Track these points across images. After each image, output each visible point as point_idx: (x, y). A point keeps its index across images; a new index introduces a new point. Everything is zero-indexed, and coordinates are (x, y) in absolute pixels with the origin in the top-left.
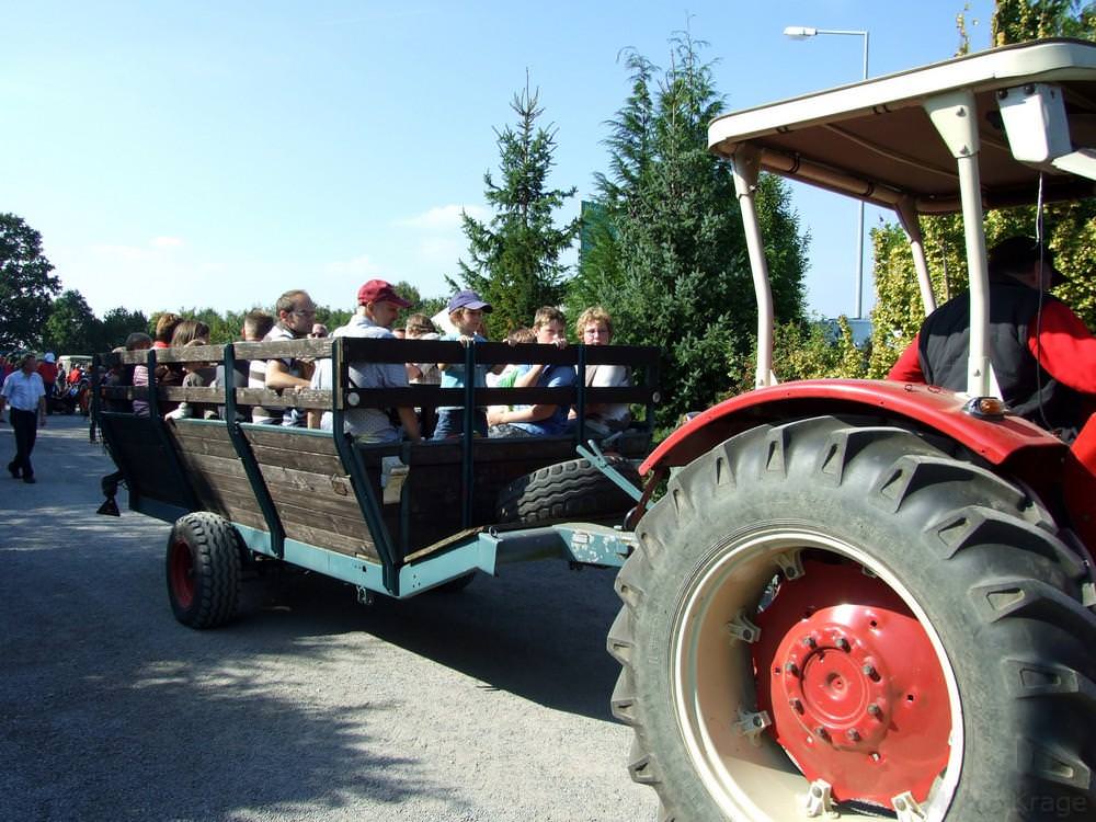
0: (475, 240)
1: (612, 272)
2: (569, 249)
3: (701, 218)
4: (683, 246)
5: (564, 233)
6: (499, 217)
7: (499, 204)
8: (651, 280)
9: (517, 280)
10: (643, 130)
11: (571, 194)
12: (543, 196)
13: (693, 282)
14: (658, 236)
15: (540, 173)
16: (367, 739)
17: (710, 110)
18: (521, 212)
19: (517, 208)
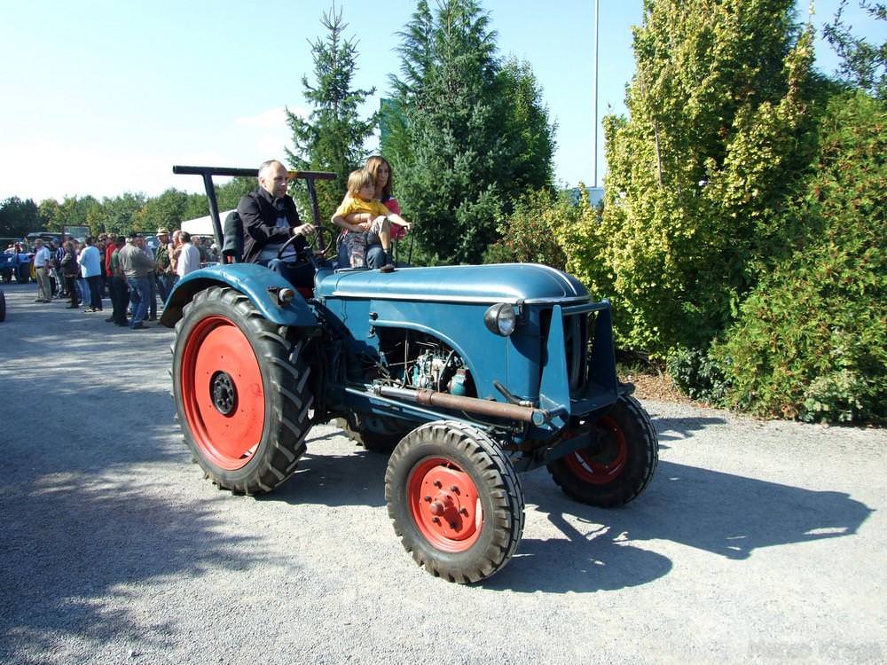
0: (297, 130)
1: (405, 154)
2: (371, 137)
3: (472, 109)
4: (459, 131)
5: (367, 124)
6: (315, 112)
7: (314, 101)
8: (435, 159)
9: (331, 162)
10: (426, 39)
11: (371, 93)
12: (350, 95)
13: (467, 159)
14: (439, 123)
15: (347, 76)
16: (222, 523)
17: (477, 24)
18: (332, 107)
19: (330, 104)
